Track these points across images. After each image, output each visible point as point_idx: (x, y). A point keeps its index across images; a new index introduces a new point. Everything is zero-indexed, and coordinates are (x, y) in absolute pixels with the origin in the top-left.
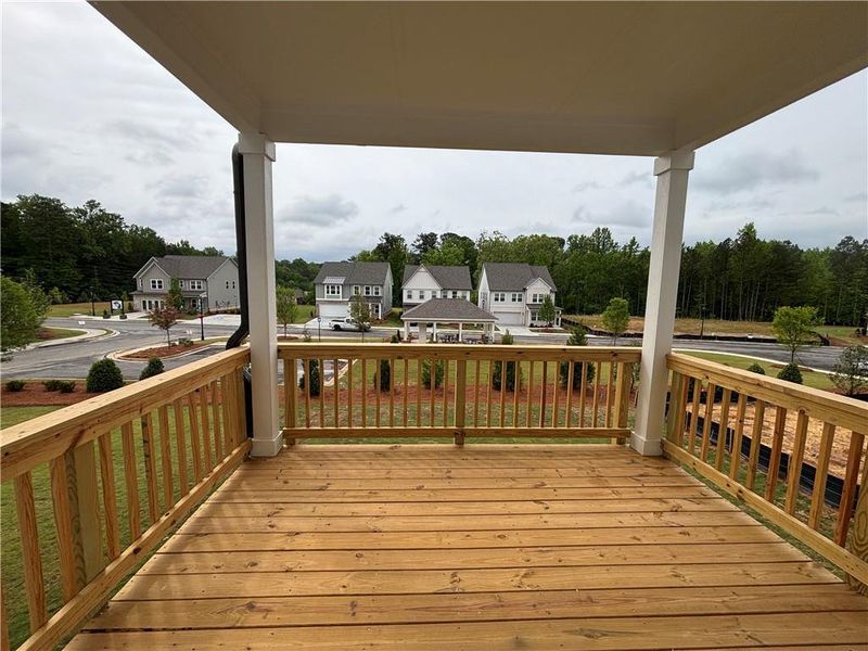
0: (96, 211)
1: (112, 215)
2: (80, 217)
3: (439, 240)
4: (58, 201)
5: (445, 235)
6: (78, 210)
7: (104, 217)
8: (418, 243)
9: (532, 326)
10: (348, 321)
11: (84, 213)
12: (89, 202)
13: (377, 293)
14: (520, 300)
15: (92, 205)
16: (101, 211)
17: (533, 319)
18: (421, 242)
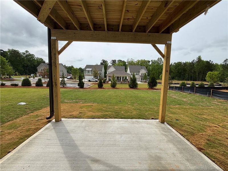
0: (28, 53)
1: (32, 54)
2: (24, 55)
3: (117, 62)
4: (18, 51)
5: (118, 60)
6: (23, 53)
7: (30, 55)
8: (111, 62)
9: (141, 81)
10: (92, 79)
11: (25, 54)
12: (26, 51)
13: (100, 73)
14: (138, 75)
15: (27, 52)
16: (29, 53)
17: (142, 80)
18: (112, 62)
